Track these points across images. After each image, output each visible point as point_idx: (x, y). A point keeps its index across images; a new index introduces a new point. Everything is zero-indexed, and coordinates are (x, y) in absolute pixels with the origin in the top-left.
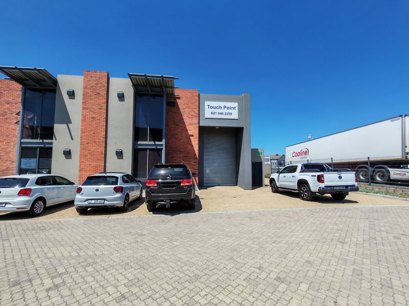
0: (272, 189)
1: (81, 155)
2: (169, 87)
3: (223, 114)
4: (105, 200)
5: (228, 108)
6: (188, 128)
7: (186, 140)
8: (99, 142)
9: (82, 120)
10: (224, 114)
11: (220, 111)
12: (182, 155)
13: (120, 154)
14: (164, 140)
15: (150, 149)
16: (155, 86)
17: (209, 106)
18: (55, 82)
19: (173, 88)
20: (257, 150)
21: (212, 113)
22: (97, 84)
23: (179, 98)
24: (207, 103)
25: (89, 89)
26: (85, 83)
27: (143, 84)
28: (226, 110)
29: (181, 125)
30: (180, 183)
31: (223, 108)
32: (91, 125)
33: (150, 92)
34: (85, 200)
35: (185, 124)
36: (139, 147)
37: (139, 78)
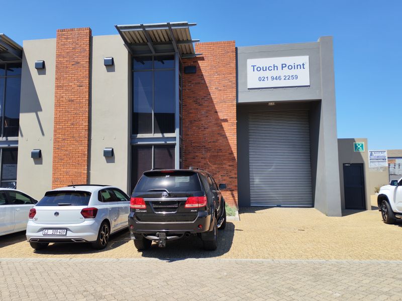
0: (383, 216)
1: (55, 157)
2: (183, 41)
3: (280, 78)
4: (67, 229)
5: (290, 67)
6: (218, 107)
7: (215, 128)
8: (79, 137)
9: (56, 106)
10: (283, 78)
11: (275, 73)
12: (209, 154)
13: (110, 155)
14: (177, 130)
15: (156, 146)
16: (162, 43)
17: (254, 66)
18: (20, 52)
19: (189, 41)
20: (353, 140)
21: (260, 79)
22: (74, 49)
23: (202, 59)
24: (250, 62)
25: (64, 57)
26: (58, 47)
27: (141, 41)
28: (286, 72)
29: (206, 104)
30: (184, 203)
31: (280, 67)
32: (68, 112)
33: (154, 53)
34: (39, 228)
35: (212, 102)
36: (139, 143)
37: (134, 32)
